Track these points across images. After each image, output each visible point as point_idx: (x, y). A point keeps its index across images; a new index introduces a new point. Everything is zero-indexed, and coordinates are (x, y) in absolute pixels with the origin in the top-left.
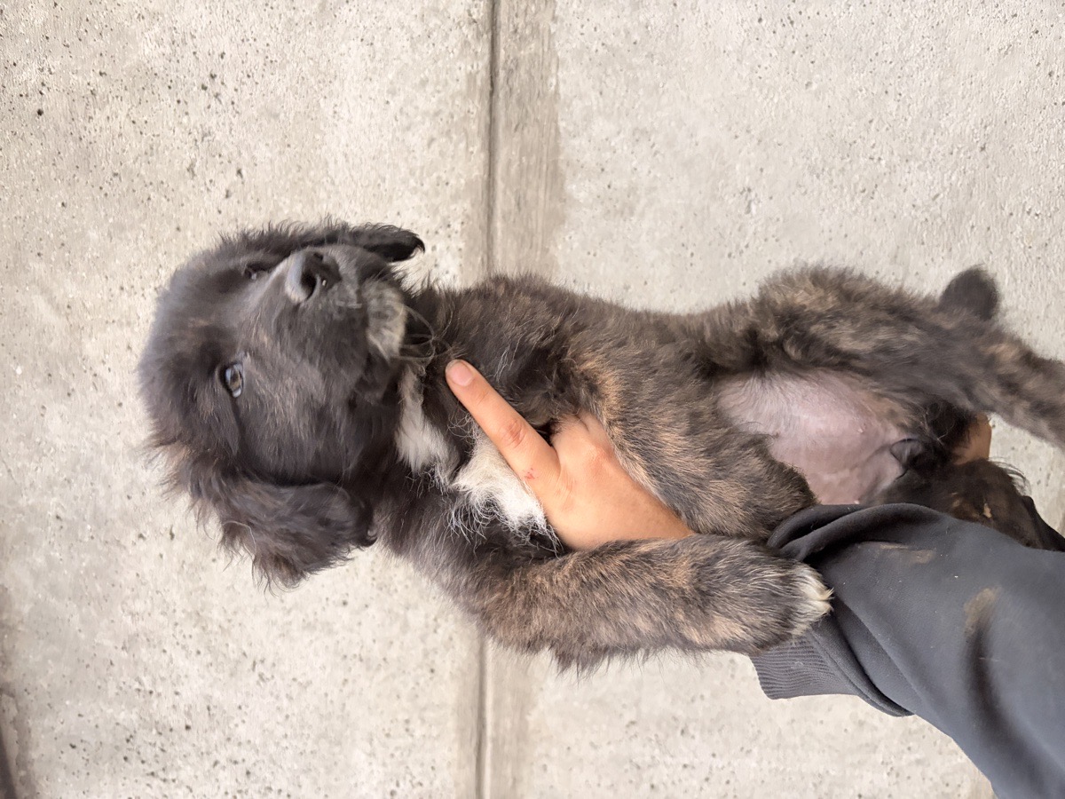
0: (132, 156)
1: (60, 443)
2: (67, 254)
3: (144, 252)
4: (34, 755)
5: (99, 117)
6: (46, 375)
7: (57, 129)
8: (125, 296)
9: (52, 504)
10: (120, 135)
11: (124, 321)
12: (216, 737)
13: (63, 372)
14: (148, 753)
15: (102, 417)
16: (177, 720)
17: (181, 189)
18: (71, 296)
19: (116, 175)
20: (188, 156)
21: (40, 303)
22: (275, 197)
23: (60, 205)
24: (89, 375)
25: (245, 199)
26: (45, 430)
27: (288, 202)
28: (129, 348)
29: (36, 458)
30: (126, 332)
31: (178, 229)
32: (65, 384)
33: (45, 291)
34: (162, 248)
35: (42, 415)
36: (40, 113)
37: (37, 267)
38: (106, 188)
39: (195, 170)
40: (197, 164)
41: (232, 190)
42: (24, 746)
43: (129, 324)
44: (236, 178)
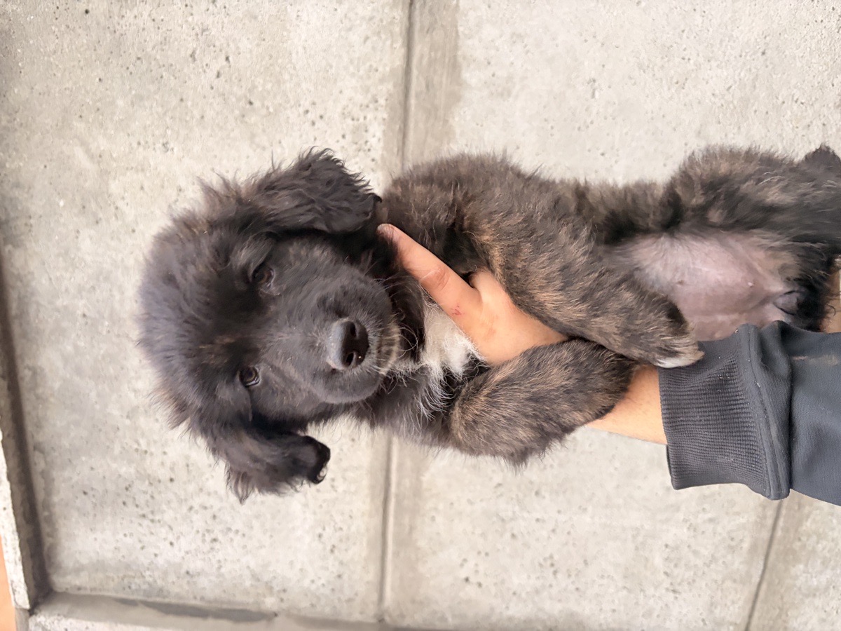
0: (151, 45)
1: (88, 258)
2: (101, 117)
3: (156, 116)
4: (55, 499)
5: (129, 15)
6: (81, 207)
7: (98, 24)
8: (141, 149)
9: (81, 305)
10: (144, 29)
11: (140, 168)
12: (192, 488)
13: (93, 206)
14: (141, 499)
15: (119, 240)
16: (164, 474)
17: (185, 70)
18: (102, 148)
19: (139, 59)
20: (192, 45)
21: (79, 153)
22: (253, 78)
23: (97, 79)
24: (112, 208)
25: (231, 80)
26: (78, 249)
27: (261, 81)
28: (142, 188)
29: (71, 269)
30: (141, 176)
31: (182, 100)
32: (95, 214)
33: (83, 144)
34: (170, 114)
35: (77, 237)
36: (87, 12)
37: (79, 126)
38: (131, 67)
39: (196, 56)
40: (198, 52)
41: (222, 72)
42: (49, 493)
43: (143, 170)
44: (225, 63)
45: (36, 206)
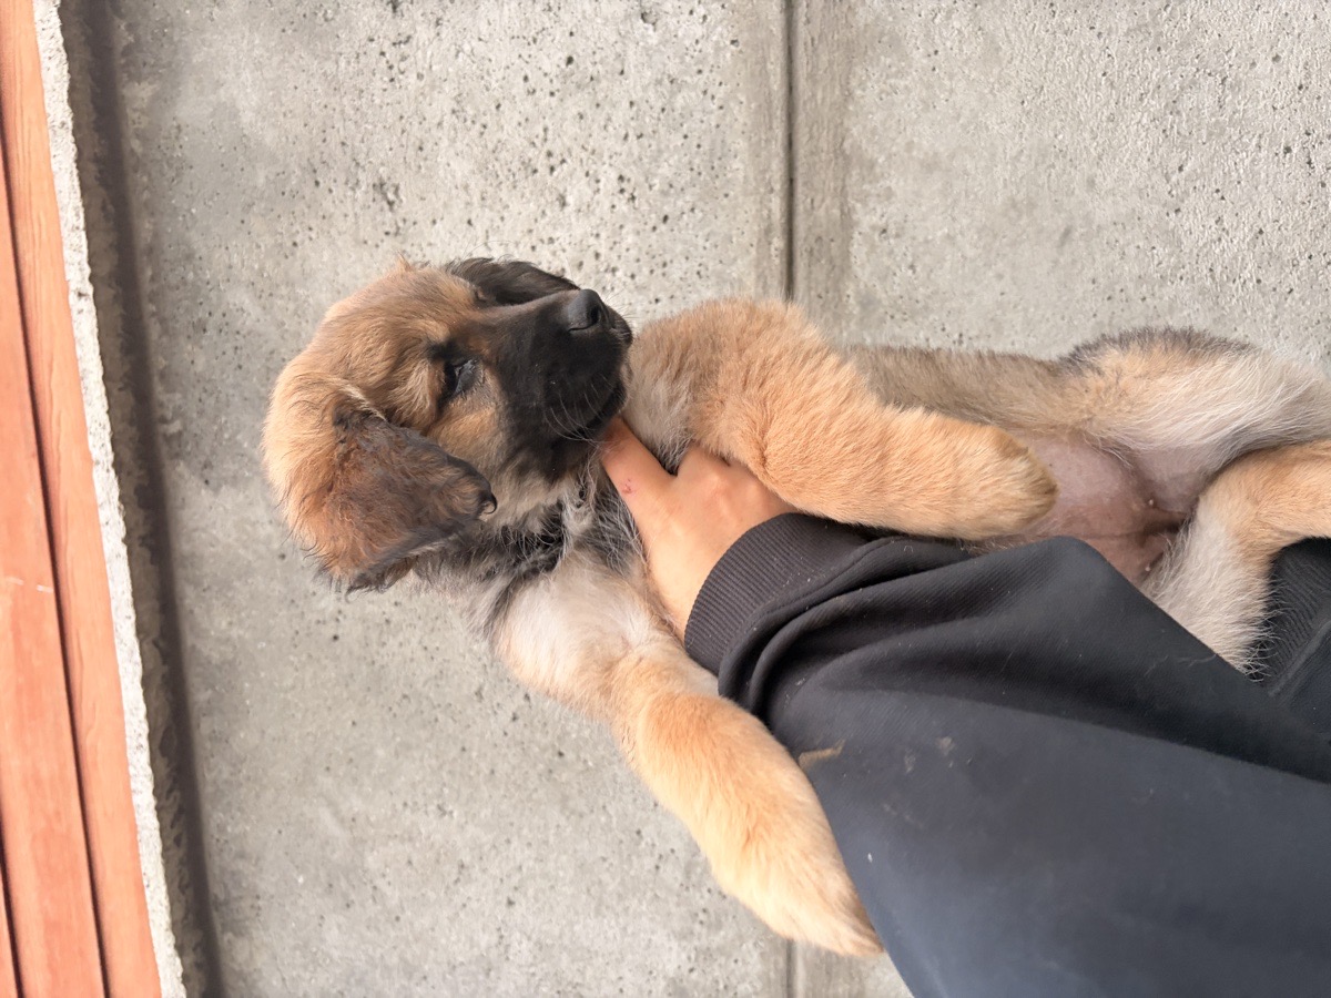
0: (422, 679)
1: (336, 954)
2: (354, 770)
3: (428, 770)
5: (393, 643)
6: (327, 886)
7: (351, 653)
8: (408, 812)
10: (412, 660)
11: (406, 836)
13: (343, 884)
15: (378, 930)
17: (469, 711)
18: (356, 809)
19: (405, 697)
20: (477, 680)
21: (326, 816)
22: (563, 722)
23: (350, 723)
24: (369, 887)
25: (531, 723)
26: (322, 940)
27: (576, 726)
28: (410, 862)
29: (311, 968)
30: (408, 847)
31: (464, 749)
32: (345, 895)
33: (331, 804)
34: (447, 767)
35: (320, 925)
36: (336, 638)
37: (326, 782)
38: (395, 709)
39: (483, 694)
40: (486, 688)
41: (519, 713)
43: (410, 839)
44: (523, 702)
45: (267, 883)
